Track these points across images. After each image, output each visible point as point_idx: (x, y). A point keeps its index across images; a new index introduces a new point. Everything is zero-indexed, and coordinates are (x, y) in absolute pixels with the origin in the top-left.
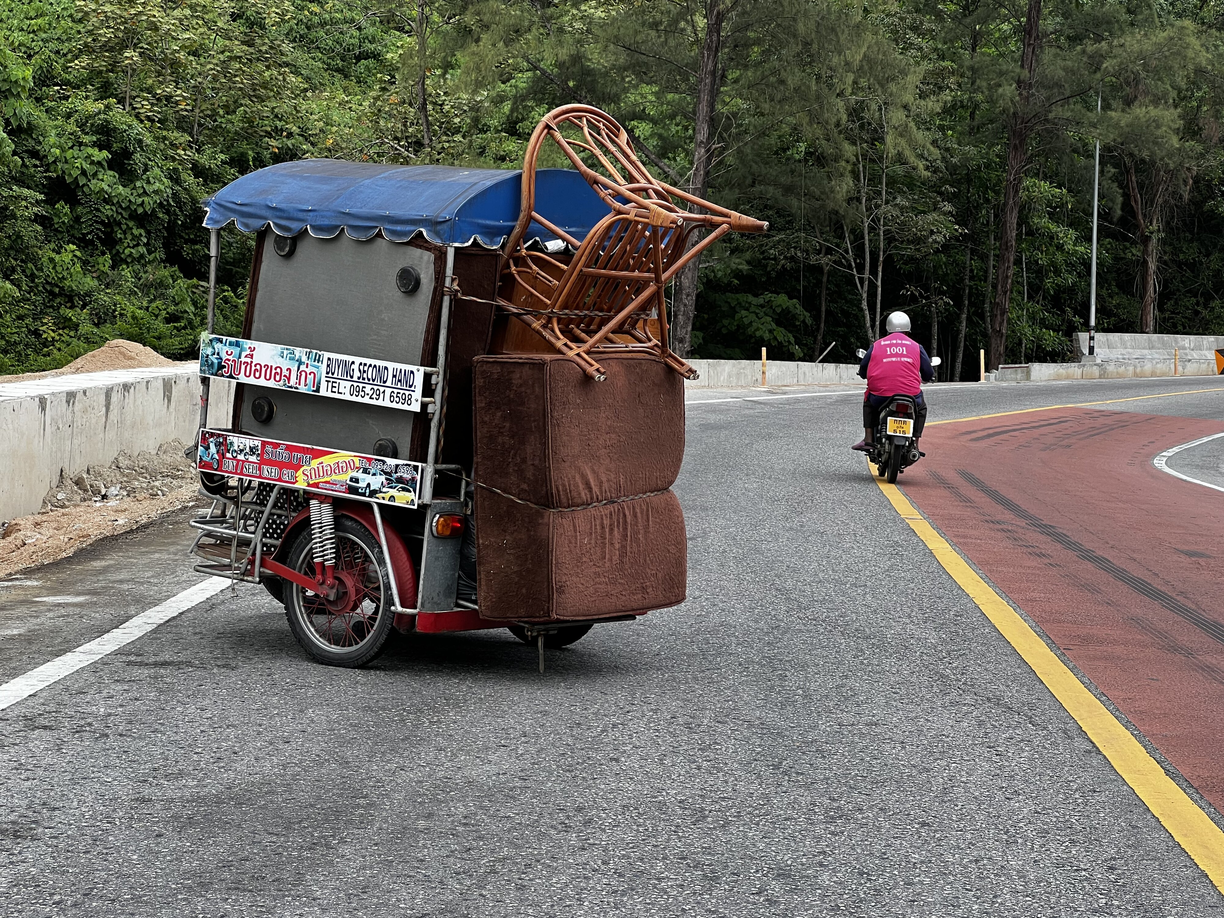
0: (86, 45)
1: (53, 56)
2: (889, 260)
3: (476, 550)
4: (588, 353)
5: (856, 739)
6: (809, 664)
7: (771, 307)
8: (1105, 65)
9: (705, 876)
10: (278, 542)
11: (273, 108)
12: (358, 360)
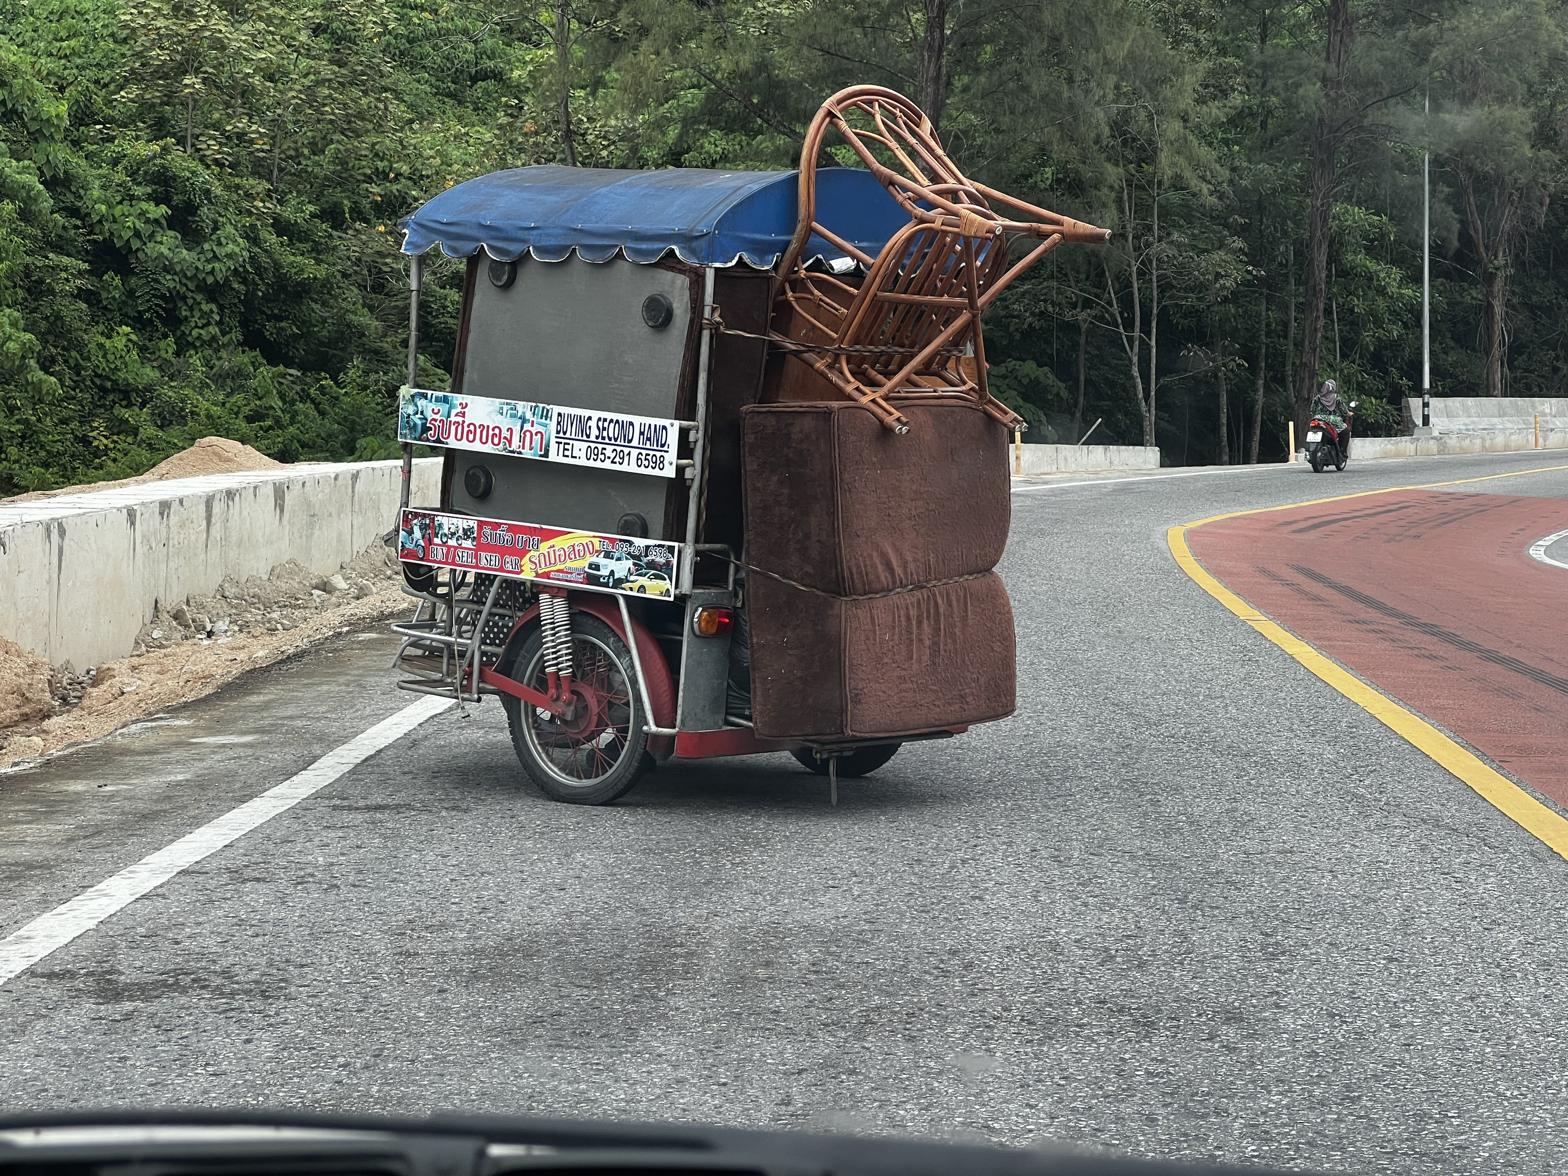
0: (133, 71)
1: (92, 87)
2: (1163, 312)
3: (749, 652)
4: (886, 399)
5: (1272, 869)
6: (1184, 785)
7: (1016, 378)
8: (1433, 55)
9: (1136, 1022)
10: (500, 650)
11: (374, 145)
12: (595, 414)
